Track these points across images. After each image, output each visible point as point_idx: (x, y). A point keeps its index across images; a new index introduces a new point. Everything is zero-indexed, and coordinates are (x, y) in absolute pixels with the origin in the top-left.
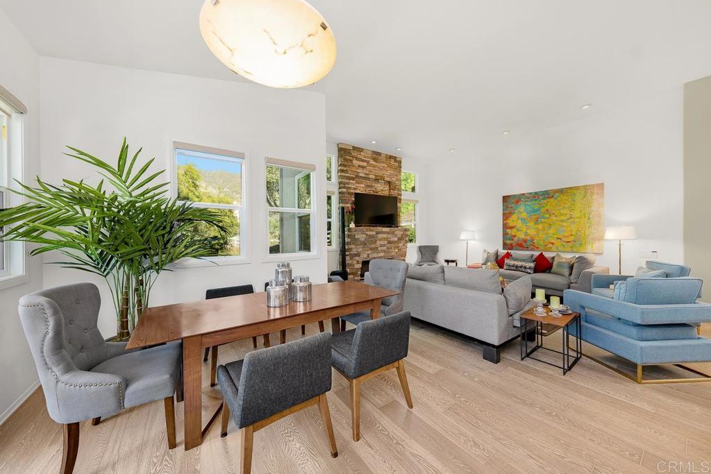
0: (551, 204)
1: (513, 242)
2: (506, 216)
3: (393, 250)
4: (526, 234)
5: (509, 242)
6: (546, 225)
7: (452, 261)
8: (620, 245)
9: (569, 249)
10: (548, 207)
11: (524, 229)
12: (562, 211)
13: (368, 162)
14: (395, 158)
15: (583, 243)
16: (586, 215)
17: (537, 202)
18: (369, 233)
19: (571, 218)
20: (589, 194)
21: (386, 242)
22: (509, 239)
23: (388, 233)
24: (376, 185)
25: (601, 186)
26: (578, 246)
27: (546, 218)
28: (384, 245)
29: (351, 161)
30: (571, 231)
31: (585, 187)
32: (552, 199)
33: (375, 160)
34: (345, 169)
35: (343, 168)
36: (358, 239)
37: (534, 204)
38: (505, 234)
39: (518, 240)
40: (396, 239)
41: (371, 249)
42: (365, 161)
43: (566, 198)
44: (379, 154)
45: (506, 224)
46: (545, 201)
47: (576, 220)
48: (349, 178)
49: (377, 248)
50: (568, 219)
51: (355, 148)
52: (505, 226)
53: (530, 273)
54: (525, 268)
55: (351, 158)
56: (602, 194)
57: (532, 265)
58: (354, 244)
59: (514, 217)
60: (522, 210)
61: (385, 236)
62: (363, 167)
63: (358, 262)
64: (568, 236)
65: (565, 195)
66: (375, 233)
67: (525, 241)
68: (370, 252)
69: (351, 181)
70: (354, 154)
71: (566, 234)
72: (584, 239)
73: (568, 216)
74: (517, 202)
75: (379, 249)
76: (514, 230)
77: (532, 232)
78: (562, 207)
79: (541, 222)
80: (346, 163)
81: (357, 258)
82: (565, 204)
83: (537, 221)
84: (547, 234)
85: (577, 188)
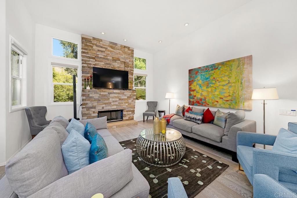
0: (216, 74)
1: (194, 100)
2: (191, 82)
3: (124, 104)
4: (202, 95)
5: (192, 100)
6: (214, 89)
7: (163, 112)
8: (264, 104)
9: (227, 106)
10: (215, 76)
11: (201, 92)
12: (223, 79)
13: (106, 49)
14: (129, 48)
15: (237, 102)
16: (240, 81)
17: (207, 73)
18: (102, 93)
19: (229, 83)
20: (241, 64)
21: (118, 99)
22: (192, 99)
23: (119, 93)
24: (114, 64)
25: (250, 58)
26: (234, 104)
27: (213, 84)
28: (116, 101)
29: (92, 47)
30: (229, 92)
31: (239, 59)
32: (217, 70)
33: (111, 47)
34: (86, 51)
35: (84, 51)
36: (92, 97)
37: (206, 74)
38: (190, 95)
39: (197, 99)
40: (126, 97)
41: (105, 104)
42: (104, 48)
43: (226, 68)
44: (116, 44)
45: (190, 88)
46: (213, 72)
47: (233, 85)
48: (90, 58)
49: (110, 103)
50: (227, 84)
51: (94, 39)
52: (190, 90)
53: (199, 124)
54: (196, 119)
55: (91, 45)
56: (251, 64)
57: (201, 117)
58: (88, 100)
59: (195, 83)
60: (199, 79)
61: (116, 95)
62: (102, 52)
63: (94, 112)
64: (227, 97)
65: (225, 66)
66: (107, 93)
67: (201, 100)
68: (104, 105)
69: (91, 60)
70: (95, 42)
71: (226, 95)
72: (238, 99)
73: (227, 82)
74: (197, 73)
75: (112, 103)
76: (195, 92)
77: (205, 93)
78: (223, 75)
79: (210, 87)
80: (86, 48)
81: (93, 110)
82: (225, 73)
83: (208, 86)
84: (214, 95)
85: (233, 61)
